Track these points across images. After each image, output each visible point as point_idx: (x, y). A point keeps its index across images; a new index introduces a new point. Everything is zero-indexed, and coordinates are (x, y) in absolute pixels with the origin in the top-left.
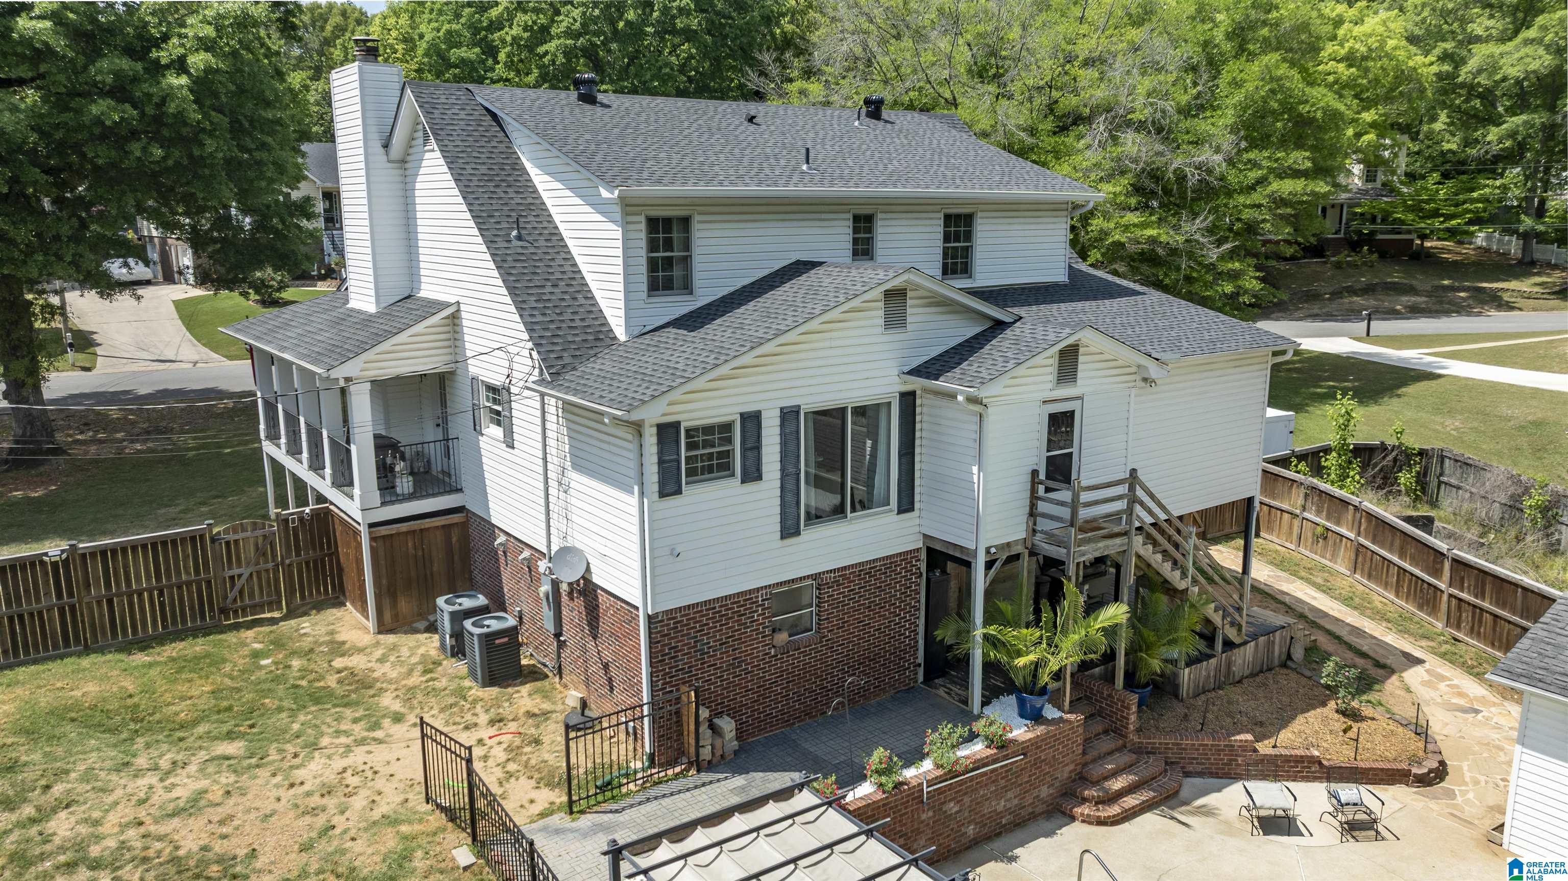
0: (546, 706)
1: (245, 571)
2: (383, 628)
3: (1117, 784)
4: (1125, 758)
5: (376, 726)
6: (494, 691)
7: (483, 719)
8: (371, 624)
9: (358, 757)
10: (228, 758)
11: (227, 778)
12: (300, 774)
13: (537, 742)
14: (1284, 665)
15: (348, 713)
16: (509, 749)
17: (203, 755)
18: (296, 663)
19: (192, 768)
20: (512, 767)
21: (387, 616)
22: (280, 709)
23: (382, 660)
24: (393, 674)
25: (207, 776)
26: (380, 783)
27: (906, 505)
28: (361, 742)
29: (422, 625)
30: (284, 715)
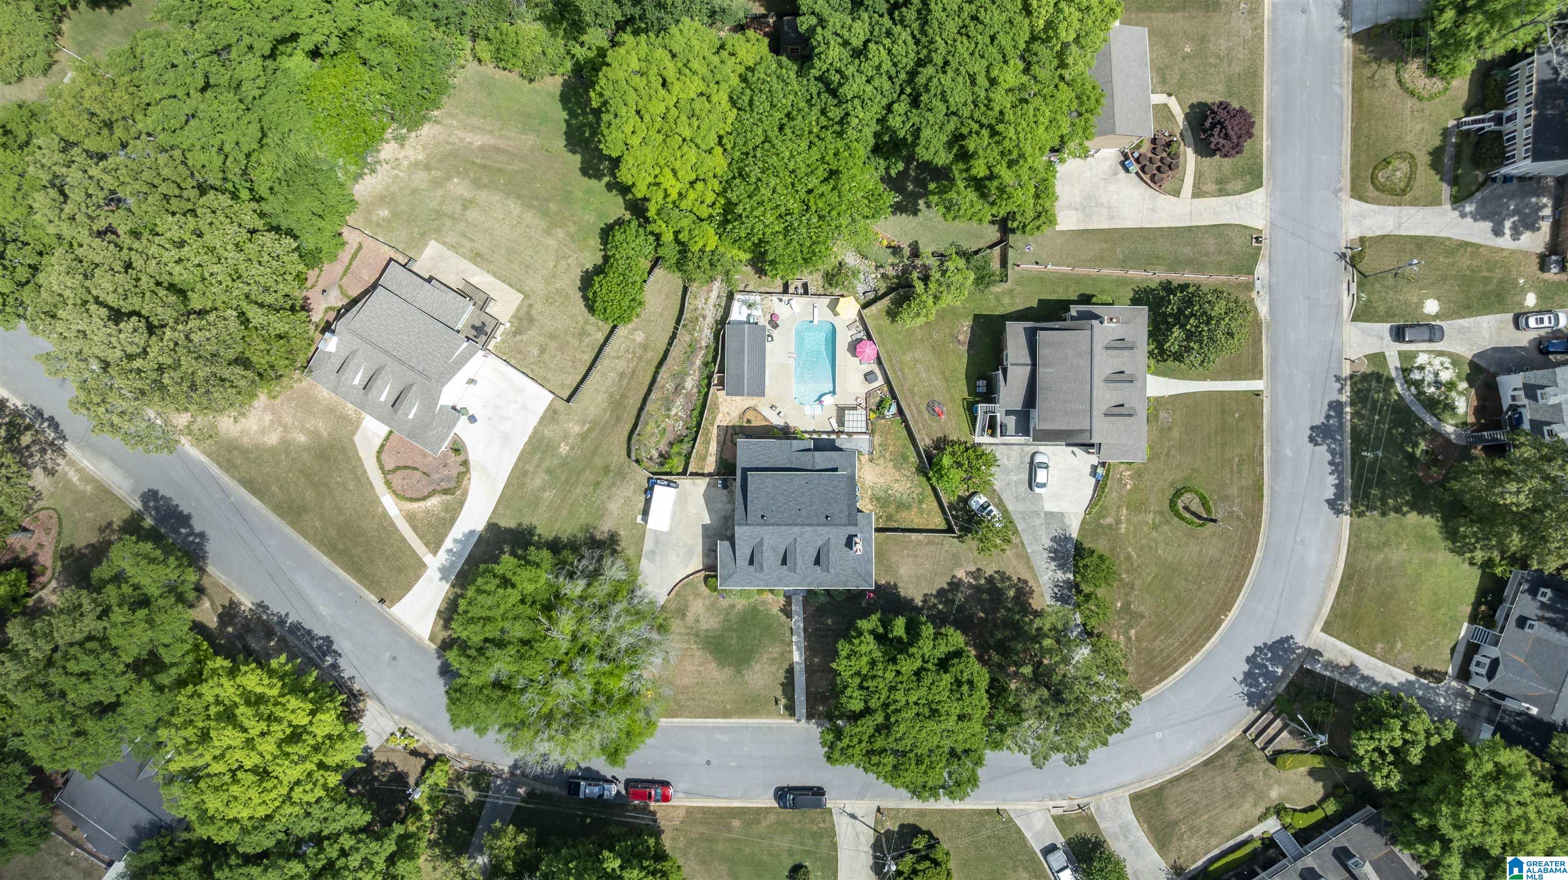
9: (877, 480)
10: (891, 490)
11: (892, 485)
12: (884, 481)
17: (893, 492)
19: (895, 490)
22: (882, 498)
25: (893, 487)
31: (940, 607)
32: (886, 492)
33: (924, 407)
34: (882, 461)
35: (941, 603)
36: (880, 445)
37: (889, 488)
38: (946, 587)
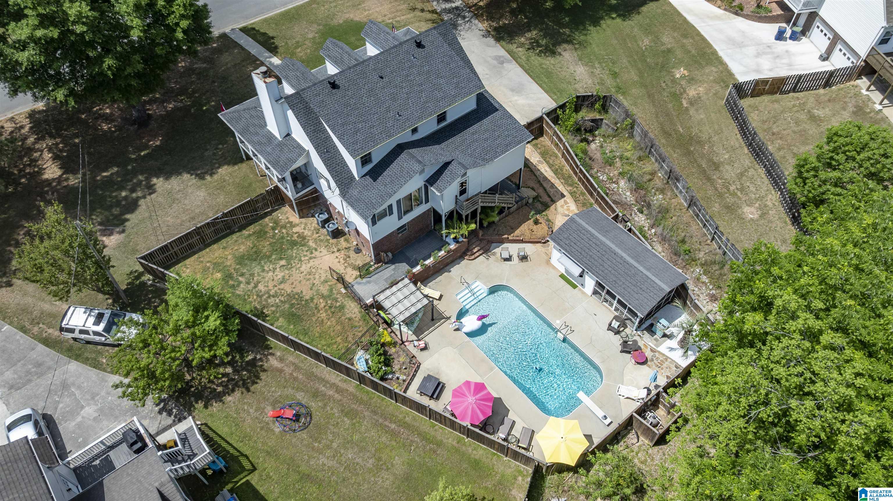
0: (348, 245)
1: (260, 204)
2: (301, 217)
3: (475, 251)
4: (478, 243)
5: (312, 253)
6: (335, 240)
7: (335, 250)
8: (297, 216)
9: (312, 263)
10: (284, 266)
11: (287, 272)
12: (302, 269)
13: (349, 257)
14: (526, 205)
15: (303, 248)
16: (344, 259)
17: (278, 266)
18: (284, 231)
19: (278, 269)
20: (346, 265)
21: (301, 214)
22: (288, 249)
23: (304, 229)
24: (309, 234)
25: (283, 272)
26: (319, 271)
27: (427, 201)
28: (311, 258)
29: (310, 215)
30: (290, 251)
31: (124, 194)
32: (289, 259)
33: (314, 405)
34: (324, 289)
35: (126, 198)
36: (342, 307)
37: (288, 266)
38: (128, 216)
